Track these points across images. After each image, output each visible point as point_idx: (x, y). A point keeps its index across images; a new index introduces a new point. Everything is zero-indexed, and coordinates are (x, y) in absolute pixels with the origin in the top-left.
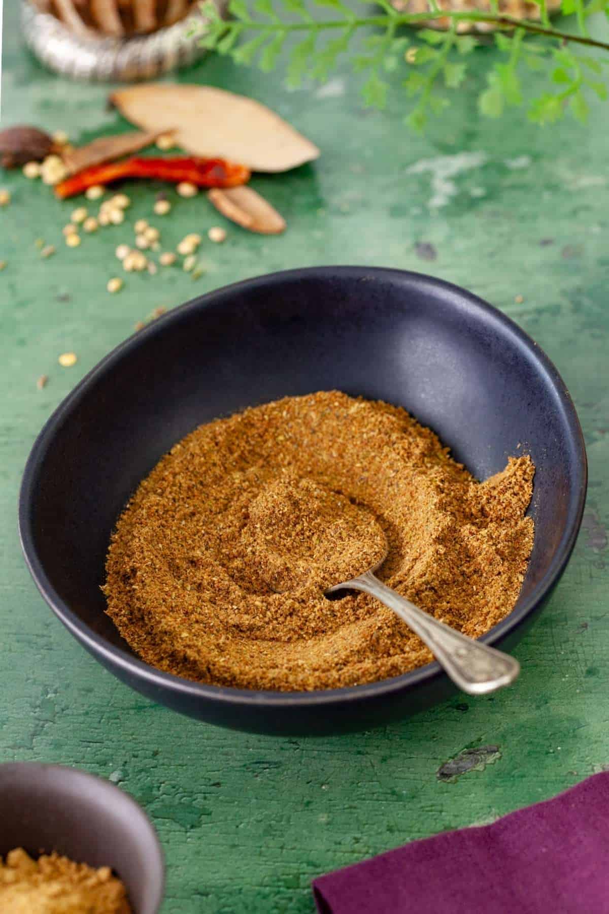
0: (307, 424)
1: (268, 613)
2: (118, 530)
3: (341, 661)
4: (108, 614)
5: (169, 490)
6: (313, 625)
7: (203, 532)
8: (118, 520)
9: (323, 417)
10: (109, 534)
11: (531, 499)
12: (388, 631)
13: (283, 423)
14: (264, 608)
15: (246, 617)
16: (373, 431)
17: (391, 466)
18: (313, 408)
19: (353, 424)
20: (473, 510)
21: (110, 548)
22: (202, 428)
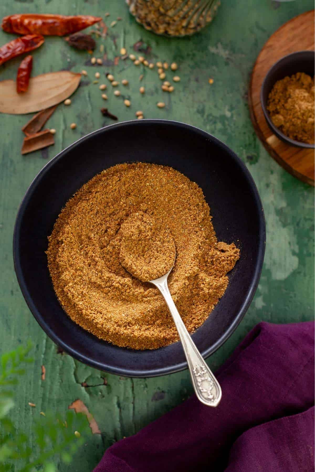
0: (160, 181)
1: (108, 283)
2: (65, 206)
3: (127, 322)
4: (46, 253)
5: (91, 199)
6: (124, 297)
7: (99, 223)
8: (68, 202)
9: (168, 182)
10: (62, 207)
11: (232, 269)
12: (151, 314)
13: (151, 178)
14: (107, 280)
15: (99, 280)
16: (185, 200)
17: (185, 220)
18: (165, 177)
19: (178, 192)
20: (209, 260)
21: (59, 215)
22: (118, 165)
